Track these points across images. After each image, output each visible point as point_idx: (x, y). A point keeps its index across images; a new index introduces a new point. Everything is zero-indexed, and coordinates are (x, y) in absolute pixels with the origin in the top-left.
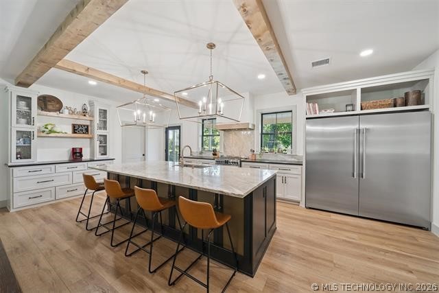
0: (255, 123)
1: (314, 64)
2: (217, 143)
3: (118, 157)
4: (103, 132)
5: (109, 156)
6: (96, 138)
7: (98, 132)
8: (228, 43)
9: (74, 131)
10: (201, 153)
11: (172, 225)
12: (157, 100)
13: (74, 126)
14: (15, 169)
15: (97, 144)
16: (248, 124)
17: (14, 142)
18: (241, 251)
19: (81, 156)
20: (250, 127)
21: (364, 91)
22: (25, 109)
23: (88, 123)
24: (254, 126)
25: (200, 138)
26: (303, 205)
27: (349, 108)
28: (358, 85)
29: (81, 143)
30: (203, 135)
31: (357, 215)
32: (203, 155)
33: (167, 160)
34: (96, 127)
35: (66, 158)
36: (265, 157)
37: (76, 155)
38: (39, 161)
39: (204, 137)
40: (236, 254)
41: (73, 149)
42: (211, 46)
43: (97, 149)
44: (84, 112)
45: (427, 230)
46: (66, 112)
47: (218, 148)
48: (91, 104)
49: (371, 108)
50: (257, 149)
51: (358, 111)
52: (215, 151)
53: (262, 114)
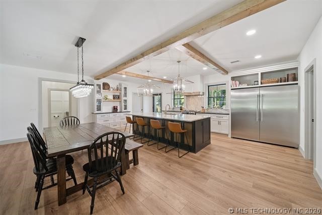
0: (204, 91)
1: (232, 62)
2: (183, 103)
3: (131, 111)
4: (125, 98)
5: (128, 110)
6: (123, 101)
7: (124, 98)
8: (186, 60)
9: (114, 98)
10: (173, 109)
11: (163, 137)
12: (150, 81)
13: (114, 96)
14: (97, 115)
15: (123, 104)
16: (200, 92)
17: (96, 104)
18: (191, 145)
19: (117, 110)
20: (201, 94)
21: (262, 74)
22: (99, 90)
23: (119, 94)
24: (203, 93)
25: (173, 100)
26: (230, 136)
27: (256, 83)
28: (259, 70)
29: (117, 104)
30: (174, 99)
31: (258, 141)
32: (175, 110)
33: (154, 111)
34: (123, 96)
35: (111, 111)
36: (210, 111)
37: (115, 110)
38: (103, 112)
39: (175, 100)
40: (189, 146)
41: (114, 107)
42: (179, 62)
43: (123, 107)
44: (117, 89)
45: (297, 149)
46: (112, 89)
47: (183, 106)
48: (120, 85)
49: (267, 83)
50: (206, 106)
51: (260, 85)
52: (181, 107)
53: (209, 86)
